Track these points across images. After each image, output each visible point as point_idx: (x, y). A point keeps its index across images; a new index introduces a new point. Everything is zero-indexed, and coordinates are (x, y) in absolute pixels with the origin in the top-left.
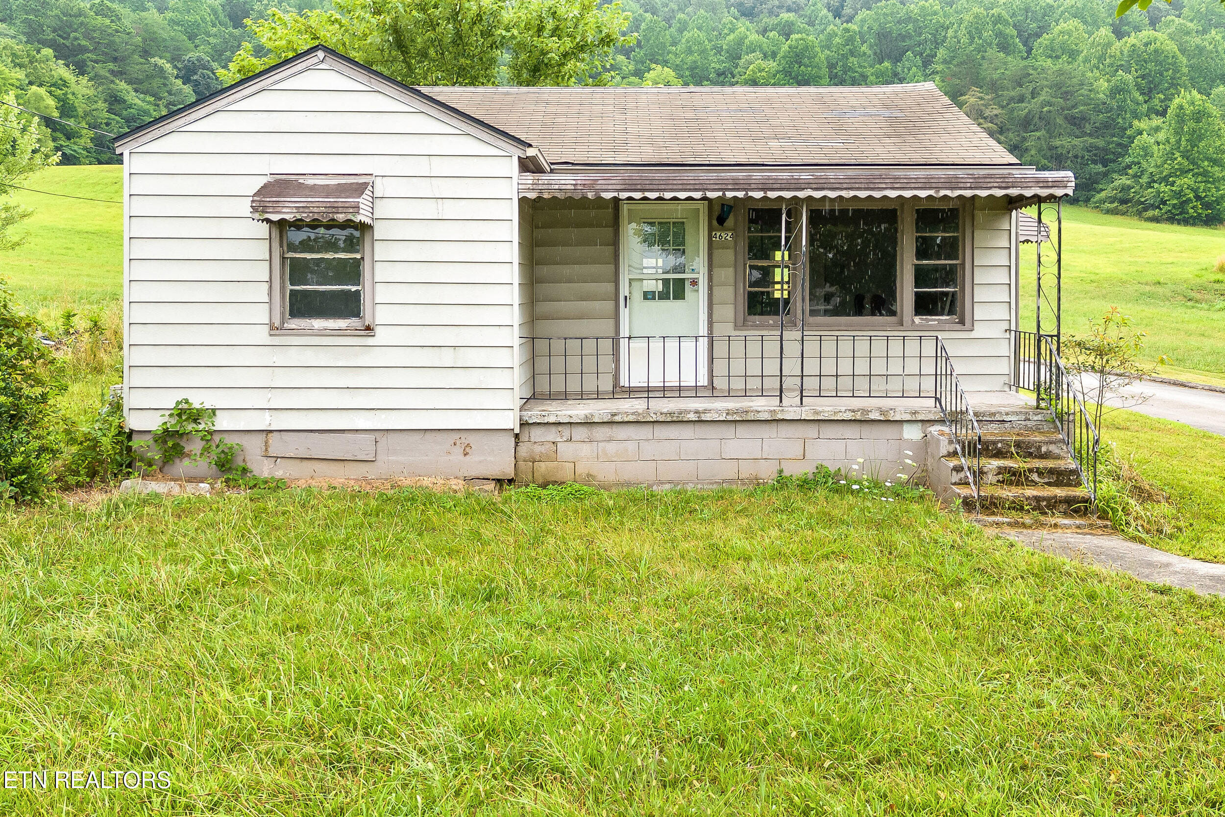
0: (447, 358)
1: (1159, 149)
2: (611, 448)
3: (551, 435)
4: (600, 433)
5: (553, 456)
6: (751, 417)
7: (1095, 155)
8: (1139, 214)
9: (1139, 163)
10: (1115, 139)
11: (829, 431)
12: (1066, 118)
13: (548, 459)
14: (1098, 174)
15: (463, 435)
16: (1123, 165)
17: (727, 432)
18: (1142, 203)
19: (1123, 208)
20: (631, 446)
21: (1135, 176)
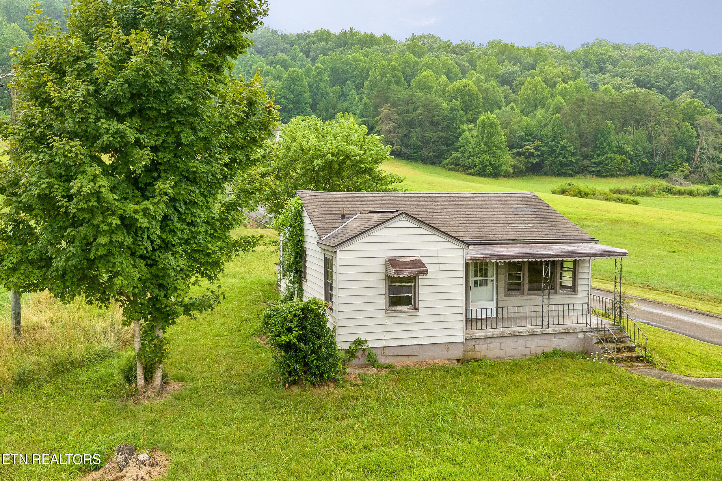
0: (442, 318)
1: (473, 141)
2: (492, 346)
3: (473, 343)
4: (488, 341)
5: (474, 350)
6: (535, 333)
7: (443, 141)
8: (464, 171)
9: (464, 146)
10: (452, 134)
11: (557, 336)
12: (430, 122)
13: (472, 351)
14: (445, 150)
15: (447, 345)
16: (456, 146)
17: (528, 338)
18: (466, 166)
19: (457, 168)
20: (498, 345)
21: (462, 152)
